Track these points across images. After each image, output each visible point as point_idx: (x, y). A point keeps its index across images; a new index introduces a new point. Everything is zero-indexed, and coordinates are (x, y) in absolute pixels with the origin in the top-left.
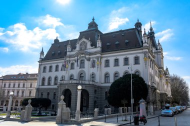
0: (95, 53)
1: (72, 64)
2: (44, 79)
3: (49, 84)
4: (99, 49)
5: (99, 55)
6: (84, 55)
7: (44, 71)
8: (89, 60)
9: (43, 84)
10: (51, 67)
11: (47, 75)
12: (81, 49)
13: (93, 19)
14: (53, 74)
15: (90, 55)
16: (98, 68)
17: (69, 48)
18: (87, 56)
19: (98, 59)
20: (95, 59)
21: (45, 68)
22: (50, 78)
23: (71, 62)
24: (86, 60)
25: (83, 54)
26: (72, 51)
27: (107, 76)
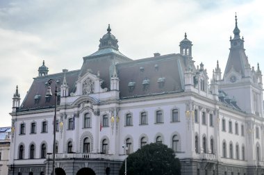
0: (108, 102)
1: (71, 121)
2: (21, 148)
3: (32, 157)
4: (114, 95)
5: (114, 105)
6: (89, 105)
7: (22, 133)
8: (98, 113)
9: (21, 157)
10: (33, 125)
11: (27, 140)
12: (84, 93)
13: (109, 30)
14: (38, 139)
15: (99, 105)
16: (113, 128)
17: (63, 90)
18: (95, 107)
19: (113, 112)
20: (108, 112)
21: (22, 126)
22: (32, 147)
23: (69, 117)
24: (93, 114)
25: (88, 102)
26: (69, 96)
27: (128, 142)
